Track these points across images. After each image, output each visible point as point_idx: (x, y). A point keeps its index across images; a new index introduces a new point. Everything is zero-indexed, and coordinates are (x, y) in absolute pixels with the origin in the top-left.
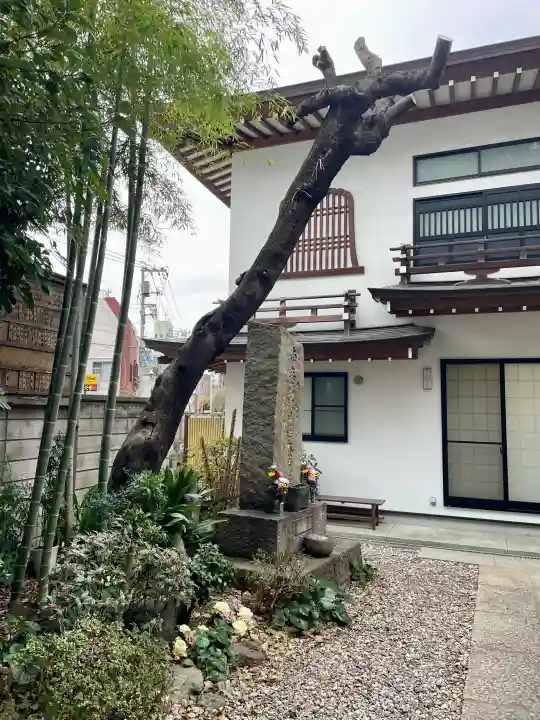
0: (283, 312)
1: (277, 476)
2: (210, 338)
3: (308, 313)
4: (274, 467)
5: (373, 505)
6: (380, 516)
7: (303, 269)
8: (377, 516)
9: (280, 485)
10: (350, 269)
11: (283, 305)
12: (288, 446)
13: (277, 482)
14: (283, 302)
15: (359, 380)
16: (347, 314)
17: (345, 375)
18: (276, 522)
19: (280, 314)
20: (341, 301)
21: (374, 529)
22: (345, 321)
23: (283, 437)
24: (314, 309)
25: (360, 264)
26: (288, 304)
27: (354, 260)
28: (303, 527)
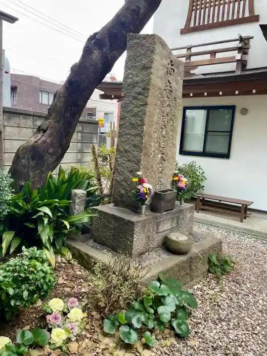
0: (189, 57)
1: (141, 181)
2: (96, 54)
3: (208, 57)
4: (139, 173)
5: (243, 205)
6: (248, 212)
7: (208, 21)
8: (245, 212)
9: (142, 190)
10: (247, 18)
11: (189, 52)
12: (160, 156)
13: (139, 187)
14: (189, 49)
15: (244, 111)
16: (240, 55)
17: (232, 108)
18: (133, 223)
19: (186, 59)
20: (237, 44)
21: (242, 221)
22: (238, 61)
23: (153, 146)
24: (213, 53)
25: (256, 14)
26: (194, 50)
27: (251, 10)
28: (166, 226)
